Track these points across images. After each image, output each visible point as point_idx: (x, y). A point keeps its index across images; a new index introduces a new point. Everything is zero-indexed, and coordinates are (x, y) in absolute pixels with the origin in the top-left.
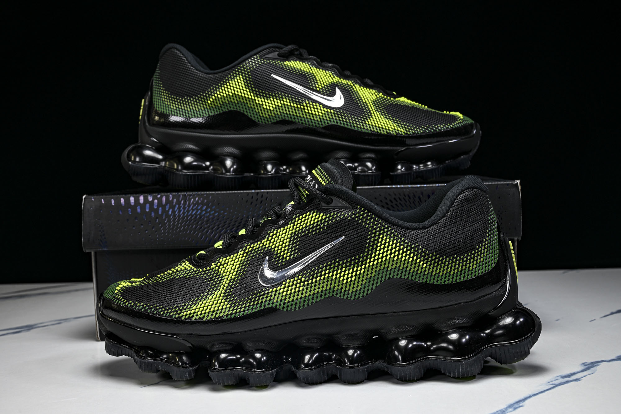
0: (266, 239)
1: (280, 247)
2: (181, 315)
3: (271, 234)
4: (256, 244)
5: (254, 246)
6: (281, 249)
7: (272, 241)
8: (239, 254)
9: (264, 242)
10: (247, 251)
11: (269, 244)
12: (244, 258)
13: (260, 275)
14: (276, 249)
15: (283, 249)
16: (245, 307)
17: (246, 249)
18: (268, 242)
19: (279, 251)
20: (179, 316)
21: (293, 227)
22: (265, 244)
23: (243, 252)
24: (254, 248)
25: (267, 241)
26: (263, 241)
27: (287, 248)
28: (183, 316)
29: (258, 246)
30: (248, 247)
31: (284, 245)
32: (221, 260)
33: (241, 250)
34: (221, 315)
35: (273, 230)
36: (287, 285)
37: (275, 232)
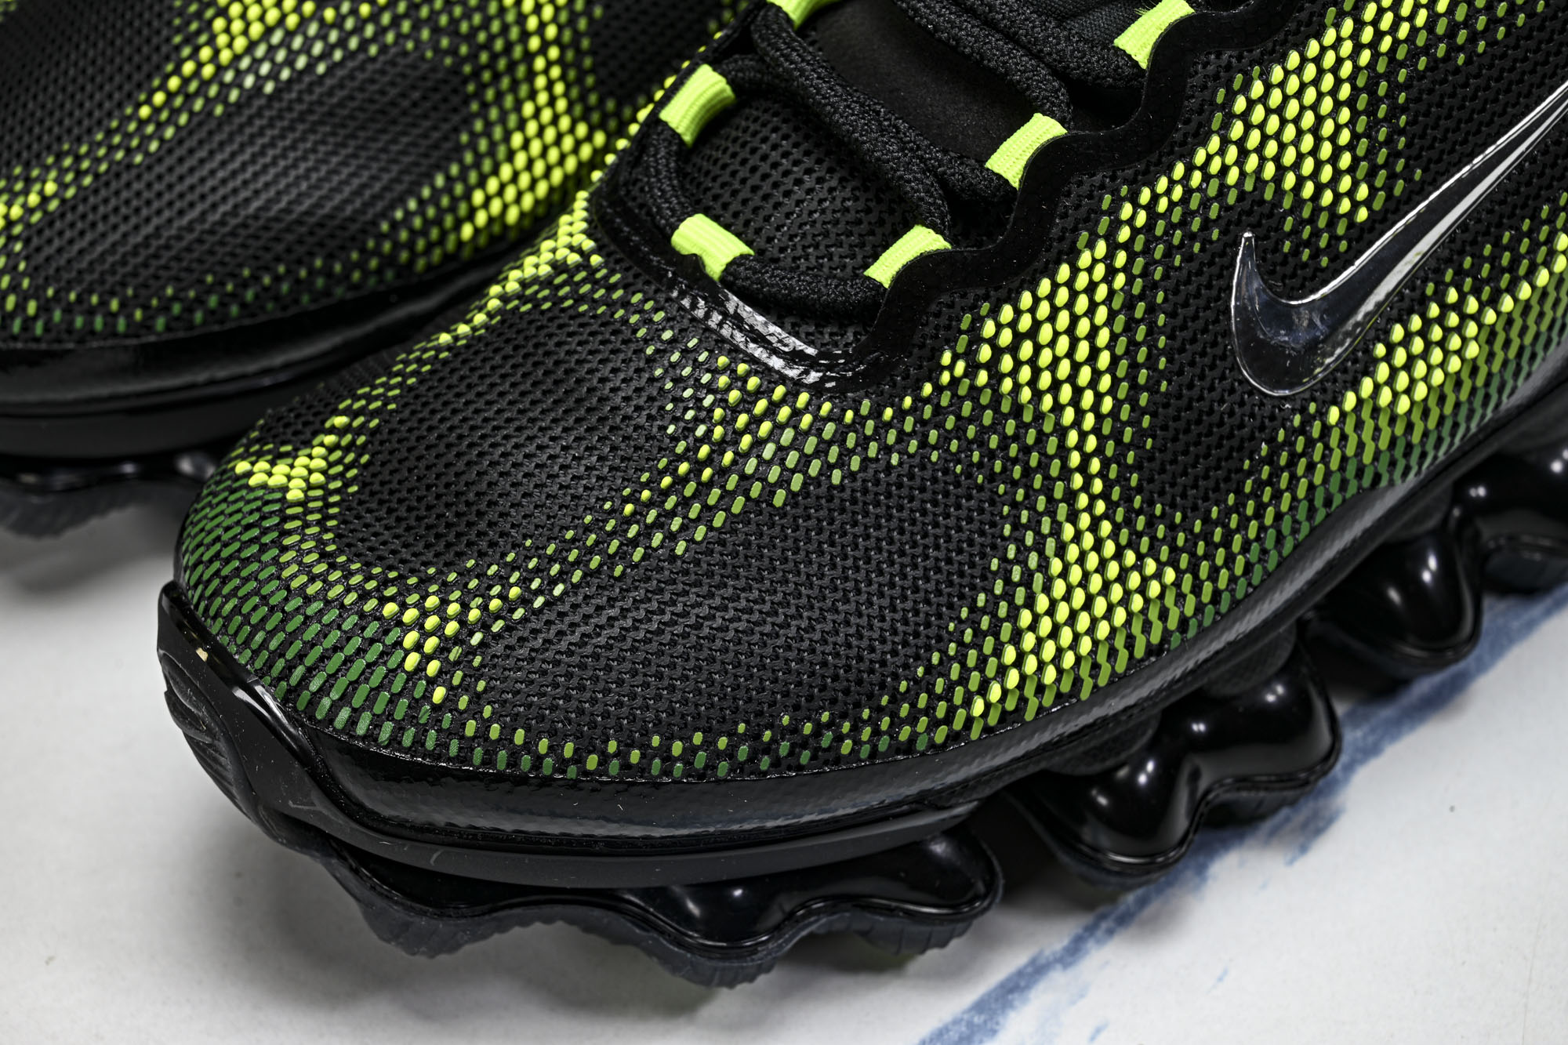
0: (1215, 143)
1: (1308, 166)
2: (958, 724)
3: (1240, 105)
4: (1162, 184)
5: (1155, 197)
6: (1315, 175)
7: (1255, 138)
8: (1085, 260)
9: (1209, 158)
10: (1124, 234)
11: (1240, 162)
12: (1120, 280)
13: (1246, 348)
14: (1290, 180)
15: (1327, 173)
16: (1246, 548)
17: (1116, 224)
18: (1232, 153)
19: (1308, 190)
20: (951, 730)
21: (1355, 36)
22: (1215, 166)
23: (1101, 248)
24: (1163, 205)
25: (1222, 152)
26: (1200, 157)
27: (1345, 160)
28: (969, 721)
29: (1178, 193)
30: (1127, 211)
31: (1326, 150)
32: (989, 329)
33: (1085, 236)
34: (1156, 637)
35: (1239, 78)
36: (1400, 357)
37: (1257, 89)
